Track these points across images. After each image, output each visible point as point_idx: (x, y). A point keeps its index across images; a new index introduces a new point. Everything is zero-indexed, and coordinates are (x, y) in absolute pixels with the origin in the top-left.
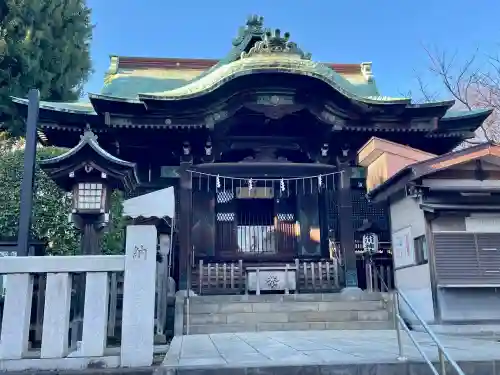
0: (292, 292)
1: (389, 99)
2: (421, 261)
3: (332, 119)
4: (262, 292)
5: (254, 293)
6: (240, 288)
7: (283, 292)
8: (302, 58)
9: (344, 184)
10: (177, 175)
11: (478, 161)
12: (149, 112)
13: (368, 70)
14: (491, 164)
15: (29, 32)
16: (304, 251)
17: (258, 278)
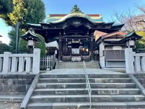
0: (80, 61)
1: (99, 22)
2: (104, 55)
3: (89, 26)
4: (74, 61)
5: (73, 61)
6: (70, 60)
7: (78, 61)
8: (82, 13)
9: (92, 40)
10: (58, 38)
11: (116, 35)
12: (51, 26)
13: (101, 15)
14: (119, 36)
15: (32, 10)
16: (85, 53)
17: (74, 59)
